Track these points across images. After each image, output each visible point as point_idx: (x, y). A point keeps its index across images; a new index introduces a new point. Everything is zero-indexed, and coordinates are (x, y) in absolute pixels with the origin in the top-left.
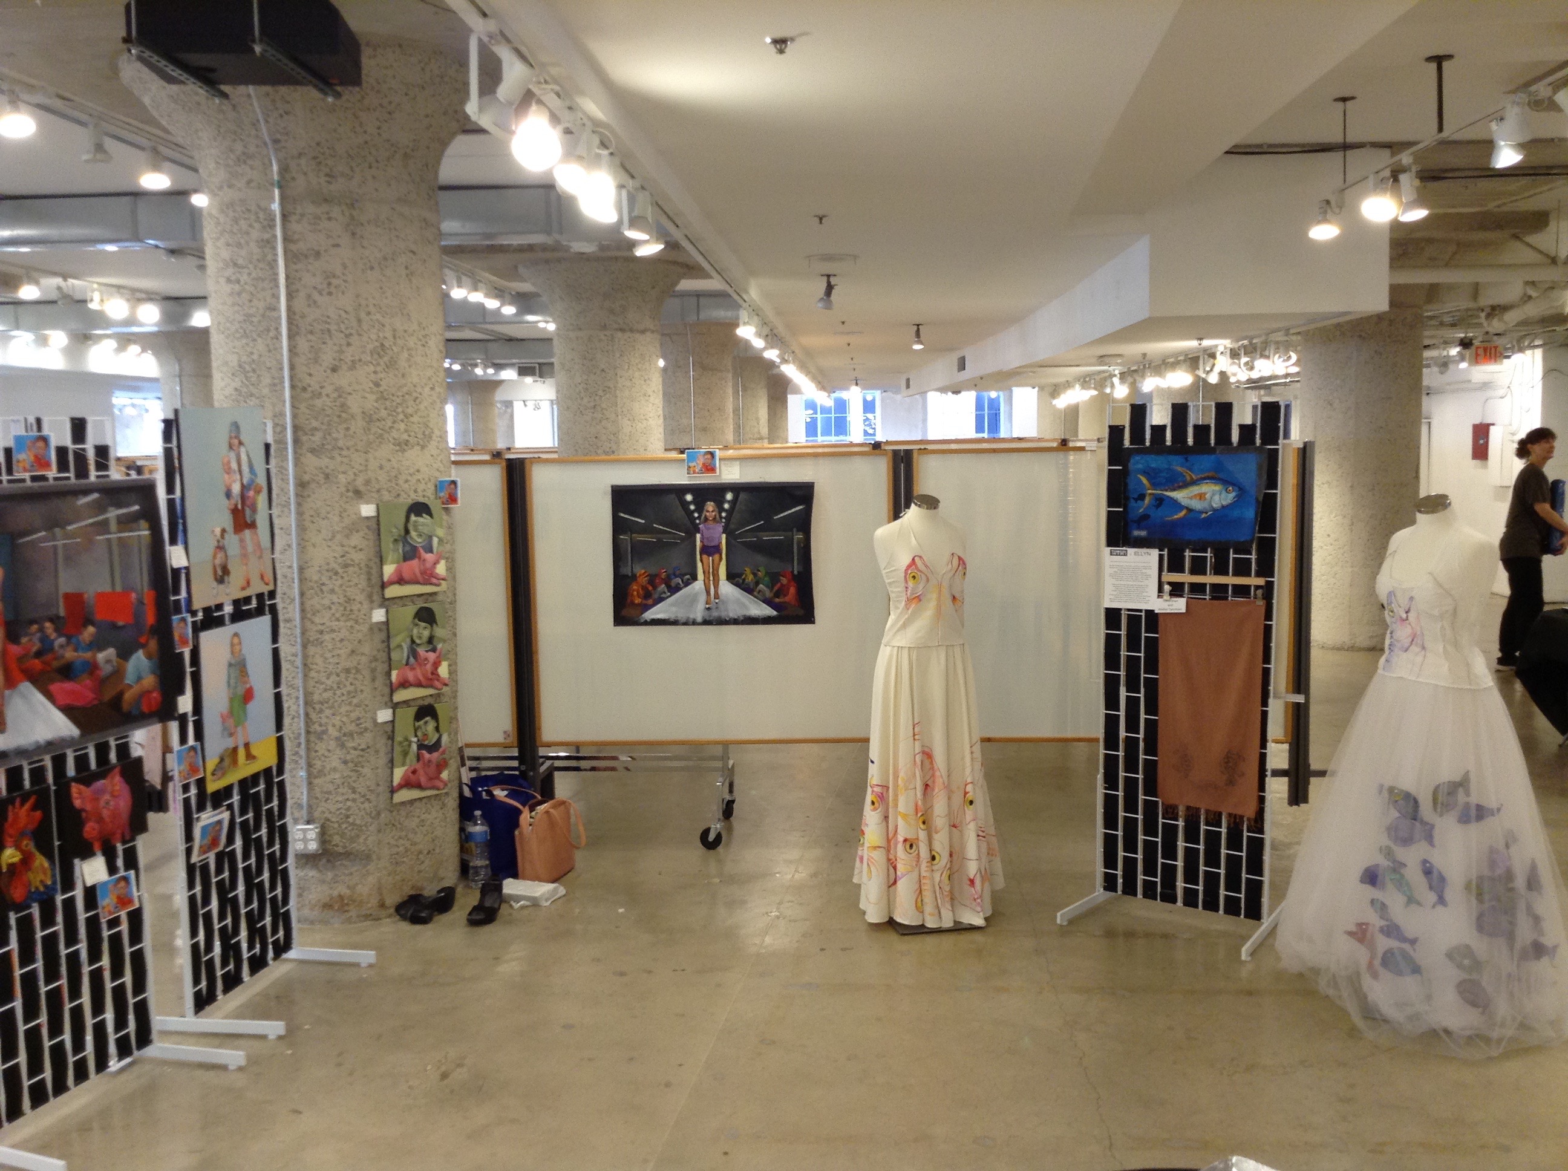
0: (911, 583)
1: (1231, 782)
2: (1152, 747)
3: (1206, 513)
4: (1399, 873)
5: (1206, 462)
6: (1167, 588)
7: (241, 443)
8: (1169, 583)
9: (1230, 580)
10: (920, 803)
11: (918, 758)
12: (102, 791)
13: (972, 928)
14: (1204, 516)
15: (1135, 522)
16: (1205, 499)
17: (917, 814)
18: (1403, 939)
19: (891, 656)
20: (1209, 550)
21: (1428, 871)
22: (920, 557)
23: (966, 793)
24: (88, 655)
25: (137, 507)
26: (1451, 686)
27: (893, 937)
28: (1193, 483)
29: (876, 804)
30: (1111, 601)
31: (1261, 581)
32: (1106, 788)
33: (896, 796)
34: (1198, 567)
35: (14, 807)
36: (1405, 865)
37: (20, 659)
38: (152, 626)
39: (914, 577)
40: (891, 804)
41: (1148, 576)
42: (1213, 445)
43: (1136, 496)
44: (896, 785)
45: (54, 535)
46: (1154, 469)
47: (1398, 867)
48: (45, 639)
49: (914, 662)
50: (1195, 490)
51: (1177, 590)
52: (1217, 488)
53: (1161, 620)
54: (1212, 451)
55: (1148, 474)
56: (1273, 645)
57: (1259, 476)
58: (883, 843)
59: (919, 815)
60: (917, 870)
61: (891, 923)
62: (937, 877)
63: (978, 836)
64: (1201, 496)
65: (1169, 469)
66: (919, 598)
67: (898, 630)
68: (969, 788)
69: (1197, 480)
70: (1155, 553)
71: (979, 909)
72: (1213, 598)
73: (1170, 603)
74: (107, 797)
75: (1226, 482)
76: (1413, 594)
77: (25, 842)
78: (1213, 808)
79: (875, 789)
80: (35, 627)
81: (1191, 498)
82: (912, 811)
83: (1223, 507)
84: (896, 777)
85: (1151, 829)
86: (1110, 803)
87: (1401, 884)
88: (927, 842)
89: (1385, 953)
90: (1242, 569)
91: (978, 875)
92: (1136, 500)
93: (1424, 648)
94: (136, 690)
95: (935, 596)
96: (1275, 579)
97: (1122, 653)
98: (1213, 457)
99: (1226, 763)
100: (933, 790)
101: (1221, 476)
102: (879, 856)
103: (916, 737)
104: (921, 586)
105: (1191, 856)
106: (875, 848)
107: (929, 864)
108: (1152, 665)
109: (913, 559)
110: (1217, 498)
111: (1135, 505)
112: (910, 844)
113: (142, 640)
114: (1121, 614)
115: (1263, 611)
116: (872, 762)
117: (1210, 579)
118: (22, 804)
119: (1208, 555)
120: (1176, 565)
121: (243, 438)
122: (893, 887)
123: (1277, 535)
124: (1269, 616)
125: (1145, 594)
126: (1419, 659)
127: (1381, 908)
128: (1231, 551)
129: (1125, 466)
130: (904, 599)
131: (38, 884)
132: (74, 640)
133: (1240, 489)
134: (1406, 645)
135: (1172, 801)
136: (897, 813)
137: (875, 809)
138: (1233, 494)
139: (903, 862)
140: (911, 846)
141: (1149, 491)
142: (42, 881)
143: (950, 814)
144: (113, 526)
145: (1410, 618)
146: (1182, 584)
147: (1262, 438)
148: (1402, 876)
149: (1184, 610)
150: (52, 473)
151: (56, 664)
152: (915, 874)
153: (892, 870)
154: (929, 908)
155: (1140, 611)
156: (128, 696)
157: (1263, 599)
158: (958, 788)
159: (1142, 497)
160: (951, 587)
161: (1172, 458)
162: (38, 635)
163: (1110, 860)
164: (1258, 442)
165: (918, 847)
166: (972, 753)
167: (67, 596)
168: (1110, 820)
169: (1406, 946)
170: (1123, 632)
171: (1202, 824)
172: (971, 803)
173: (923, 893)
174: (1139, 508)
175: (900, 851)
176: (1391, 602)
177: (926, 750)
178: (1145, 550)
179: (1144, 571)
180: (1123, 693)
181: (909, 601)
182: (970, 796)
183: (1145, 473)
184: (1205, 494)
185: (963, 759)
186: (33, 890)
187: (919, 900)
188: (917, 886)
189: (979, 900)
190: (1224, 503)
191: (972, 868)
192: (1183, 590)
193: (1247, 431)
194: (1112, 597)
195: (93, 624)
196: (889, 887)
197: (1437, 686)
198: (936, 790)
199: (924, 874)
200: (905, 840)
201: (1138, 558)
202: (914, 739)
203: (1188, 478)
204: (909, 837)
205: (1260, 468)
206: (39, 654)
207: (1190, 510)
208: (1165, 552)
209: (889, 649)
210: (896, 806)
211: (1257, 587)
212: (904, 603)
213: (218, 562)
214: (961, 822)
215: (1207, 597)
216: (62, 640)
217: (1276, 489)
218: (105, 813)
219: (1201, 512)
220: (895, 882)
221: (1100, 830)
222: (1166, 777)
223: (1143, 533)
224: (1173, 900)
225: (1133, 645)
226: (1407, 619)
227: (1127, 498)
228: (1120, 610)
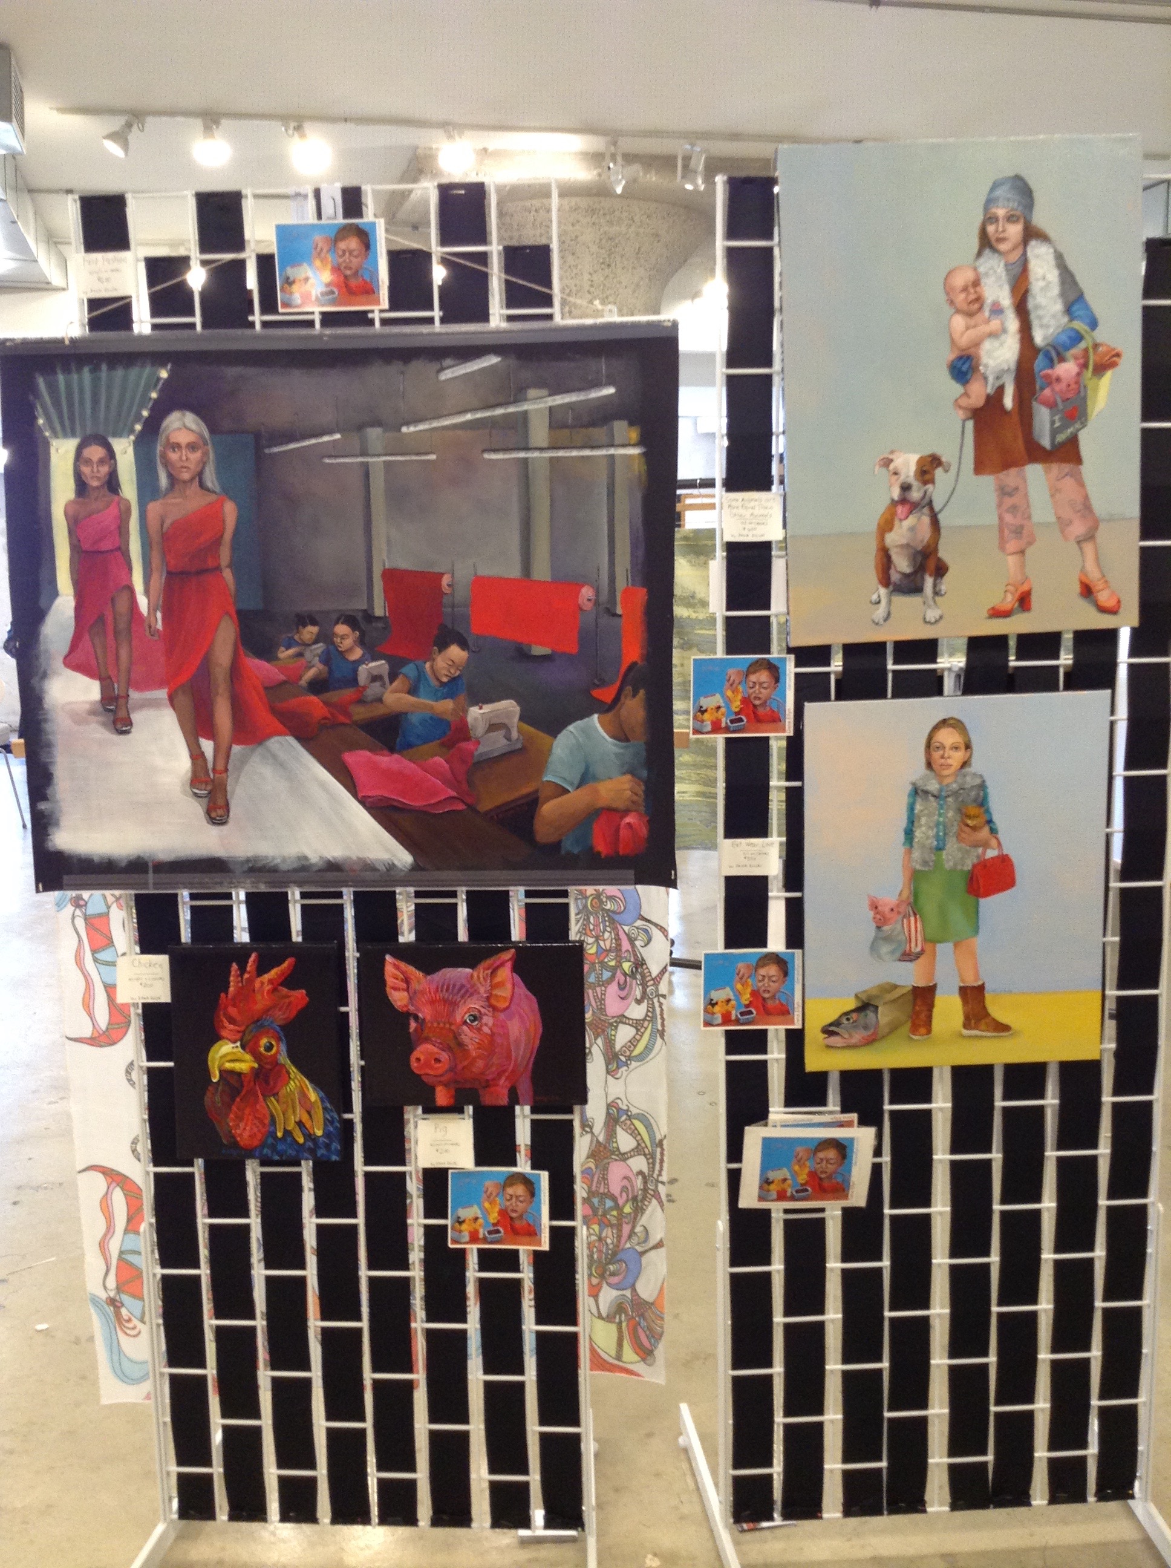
7: (1031, 234)
12: (467, 991)
24: (445, 706)
25: (611, 390)
35: (242, 969)
37: (273, 689)
38: (632, 667)
45: (364, 443)
48: (332, 656)
74: (475, 1004)
77: (264, 1041)
80: (310, 631)
94: (577, 800)
113: (606, 694)
118: (262, 969)
121: (1040, 219)
131: (291, 1126)
132: (409, 670)
142: (300, 1124)
144: (539, 433)
150: (380, 307)
151: (360, 713)
156: (548, 809)
162: (320, 647)
167: (391, 576)
186: (280, 1134)
195: (463, 644)
206: (318, 686)
213: (896, 538)
216: (379, 666)
218: (468, 1036)
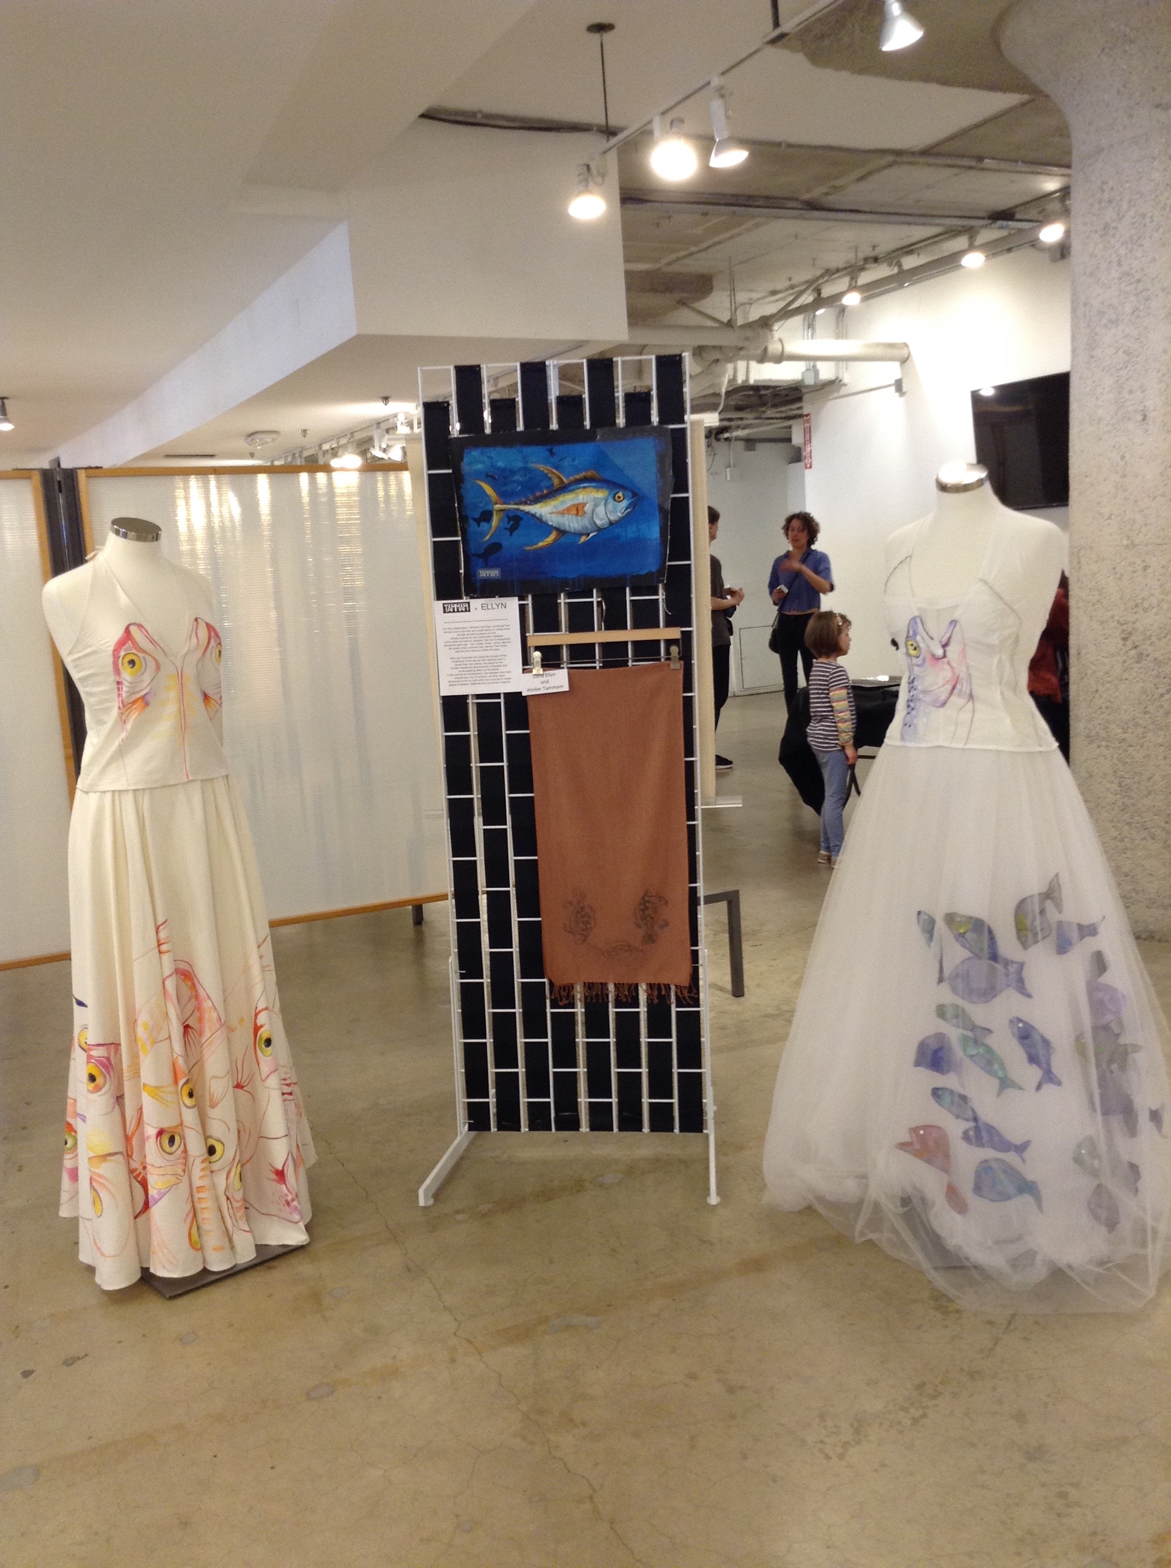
0: (127, 674)
1: (650, 938)
2: (530, 903)
3: (588, 535)
4: (984, 1044)
5: (582, 453)
6: (537, 655)
8: (537, 648)
9: (630, 635)
10: (181, 1061)
11: (170, 985)
13: (289, 1252)
14: (583, 539)
15: (479, 556)
16: (585, 513)
17: (176, 1082)
18: (1005, 1146)
19: (100, 811)
20: (595, 591)
21: (1026, 1035)
22: (140, 626)
23: (257, 1029)
26: (1020, 750)
27: (154, 1307)
28: (564, 489)
29: (99, 1080)
30: (451, 684)
31: (675, 633)
32: (462, 976)
33: (135, 1057)
34: (580, 620)
36: (990, 1031)
39: (132, 663)
40: (126, 1074)
41: (505, 642)
42: (588, 427)
43: (477, 515)
44: (133, 1039)
46: (503, 470)
47: (977, 1035)
49: (147, 815)
50: (568, 499)
51: (551, 658)
52: (601, 494)
53: (531, 706)
54: (589, 436)
55: (493, 477)
56: (696, 726)
57: (662, 472)
58: (120, 1147)
59: (181, 1082)
60: (185, 1179)
61: (147, 1279)
62: (221, 1181)
63: (283, 1094)
64: (578, 509)
65: (525, 469)
66: (144, 701)
67: (108, 764)
68: (262, 1019)
69: (570, 484)
70: (513, 603)
71: (296, 1217)
72: (606, 665)
73: (544, 679)
75: (613, 484)
76: (956, 616)
78: (626, 980)
79: (93, 1053)
81: (562, 513)
82: (167, 1078)
83: (611, 523)
84: (132, 1023)
85: (534, 1026)
86: (471, 997)
87: (990, 1061)
88: (199, 1128)
89: (978, 1174)
90: (646, 617)
91: (290, 1163)
92: (478, 521)
93: (971, 697)
95: (173, 694)
96: (694, 629)
97: (473, 765)
98: (592, 444)
99: (643, 910)
100: (201, 1033)
101: (607, 475)
102: (113, 1172)
103: (164, 948)
104: (147, 678)
105: (597, 1056)
106: (105, 1157)
107: (206, 1164)
108: (523, 777)
109: (127, 631)
110: (601, 510)
111: (479, 529)
112: (169, 1137)
114: (467, 704)
115: (681, 676)
116: (80, 1004)
117: (599, 636)
119: (595, 599)
120: (546, 621)
122: (143, 1217)
123: (692, 562)
124: (688, 686)
125: (501, 669)
126: (965, 716)
127: (960, 1103)
128: (628, 590)
129: (457, 470)
130: (115, 704)
133: (634, 494)
134: (943, 697)
135: (561, 980)
136: (138, 1089)
137: (98, 1089)
138: (625, 503)
139: (158, 1171)
140: (172, 1140)
141: (498, 507)
143: (234, 1068)
145: (948, 654)
146: (558, 648)
147: (661, 414)
148: (989, 1050)
149: (566, 688)
152: (184, 1187)
153: (138, 1188)
154: (212, 1239)
155: (497, 696)
157: (680, 659)
158: (242, 1020)
159: (487, 516)
160: (198, 675)
161: (528, 450)
163: (475, 1083)
164: (655, 419)
165: (183, 1138)
166: (261, 957)
168: (472, 1024)
169: (1011, 1157)
170: (473, 732)
171: (610, 1005)
172: (268, 1042)
173: (200, 1216)
174: (484, 535)
175: (153, 1153)
176: (915, 634)
177: (183, 966)
178: (497, 600)
179: (498, 633)
180: (479, 826)
181: (126, 707)
182: (264, 1033)
183: (490, 478)
184: (584, 505)
185: (247, 969)
187: (194, 1228)
188: (189, 1206)
189: (295, 1203)
190: (613, 518)
191: (279, 1153)
192: (559, 657)
193: (637, 402)
194: (452, 679)
196: (136, 1218)
197: (998, 752)
198: (207, 1034)
199: (197, 1182)
200: (160, 1133)
201: (490, 614)
202: (160, 952)
203: (556, 482)
204: (165, 1125)
205: (661, 459)
207: (562, 532)
208: (529, 601)
209: (93, 798)
210: (137, 1074)
211: (669, 643)
212: (115, 712)
214: (251, 1077)
215: (597, 665)
217: (687, 491)
219: (581, 535)
220: (146, 1206)
221: (458, 1040)
222: (556, 946)
223: (494, 573)
224: (574, 1125)
225: (490, 750)
226: (945, 656)
227: (464, 519)
228: (466, 697)
